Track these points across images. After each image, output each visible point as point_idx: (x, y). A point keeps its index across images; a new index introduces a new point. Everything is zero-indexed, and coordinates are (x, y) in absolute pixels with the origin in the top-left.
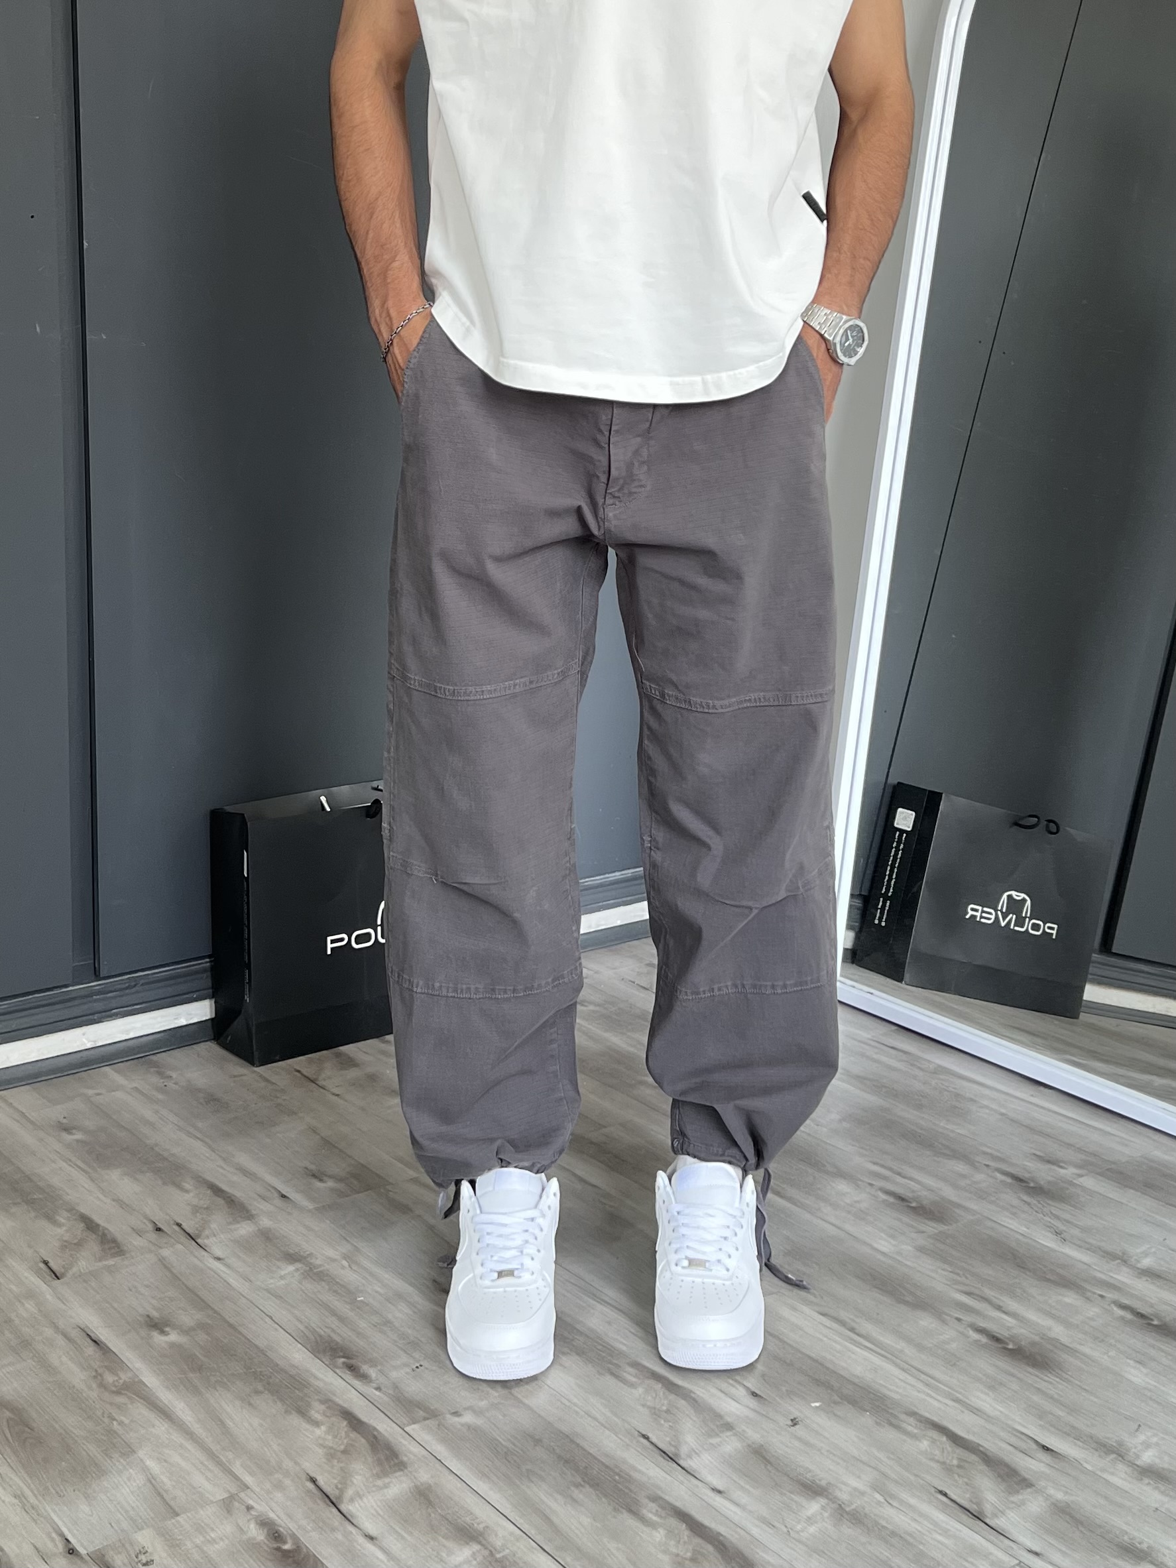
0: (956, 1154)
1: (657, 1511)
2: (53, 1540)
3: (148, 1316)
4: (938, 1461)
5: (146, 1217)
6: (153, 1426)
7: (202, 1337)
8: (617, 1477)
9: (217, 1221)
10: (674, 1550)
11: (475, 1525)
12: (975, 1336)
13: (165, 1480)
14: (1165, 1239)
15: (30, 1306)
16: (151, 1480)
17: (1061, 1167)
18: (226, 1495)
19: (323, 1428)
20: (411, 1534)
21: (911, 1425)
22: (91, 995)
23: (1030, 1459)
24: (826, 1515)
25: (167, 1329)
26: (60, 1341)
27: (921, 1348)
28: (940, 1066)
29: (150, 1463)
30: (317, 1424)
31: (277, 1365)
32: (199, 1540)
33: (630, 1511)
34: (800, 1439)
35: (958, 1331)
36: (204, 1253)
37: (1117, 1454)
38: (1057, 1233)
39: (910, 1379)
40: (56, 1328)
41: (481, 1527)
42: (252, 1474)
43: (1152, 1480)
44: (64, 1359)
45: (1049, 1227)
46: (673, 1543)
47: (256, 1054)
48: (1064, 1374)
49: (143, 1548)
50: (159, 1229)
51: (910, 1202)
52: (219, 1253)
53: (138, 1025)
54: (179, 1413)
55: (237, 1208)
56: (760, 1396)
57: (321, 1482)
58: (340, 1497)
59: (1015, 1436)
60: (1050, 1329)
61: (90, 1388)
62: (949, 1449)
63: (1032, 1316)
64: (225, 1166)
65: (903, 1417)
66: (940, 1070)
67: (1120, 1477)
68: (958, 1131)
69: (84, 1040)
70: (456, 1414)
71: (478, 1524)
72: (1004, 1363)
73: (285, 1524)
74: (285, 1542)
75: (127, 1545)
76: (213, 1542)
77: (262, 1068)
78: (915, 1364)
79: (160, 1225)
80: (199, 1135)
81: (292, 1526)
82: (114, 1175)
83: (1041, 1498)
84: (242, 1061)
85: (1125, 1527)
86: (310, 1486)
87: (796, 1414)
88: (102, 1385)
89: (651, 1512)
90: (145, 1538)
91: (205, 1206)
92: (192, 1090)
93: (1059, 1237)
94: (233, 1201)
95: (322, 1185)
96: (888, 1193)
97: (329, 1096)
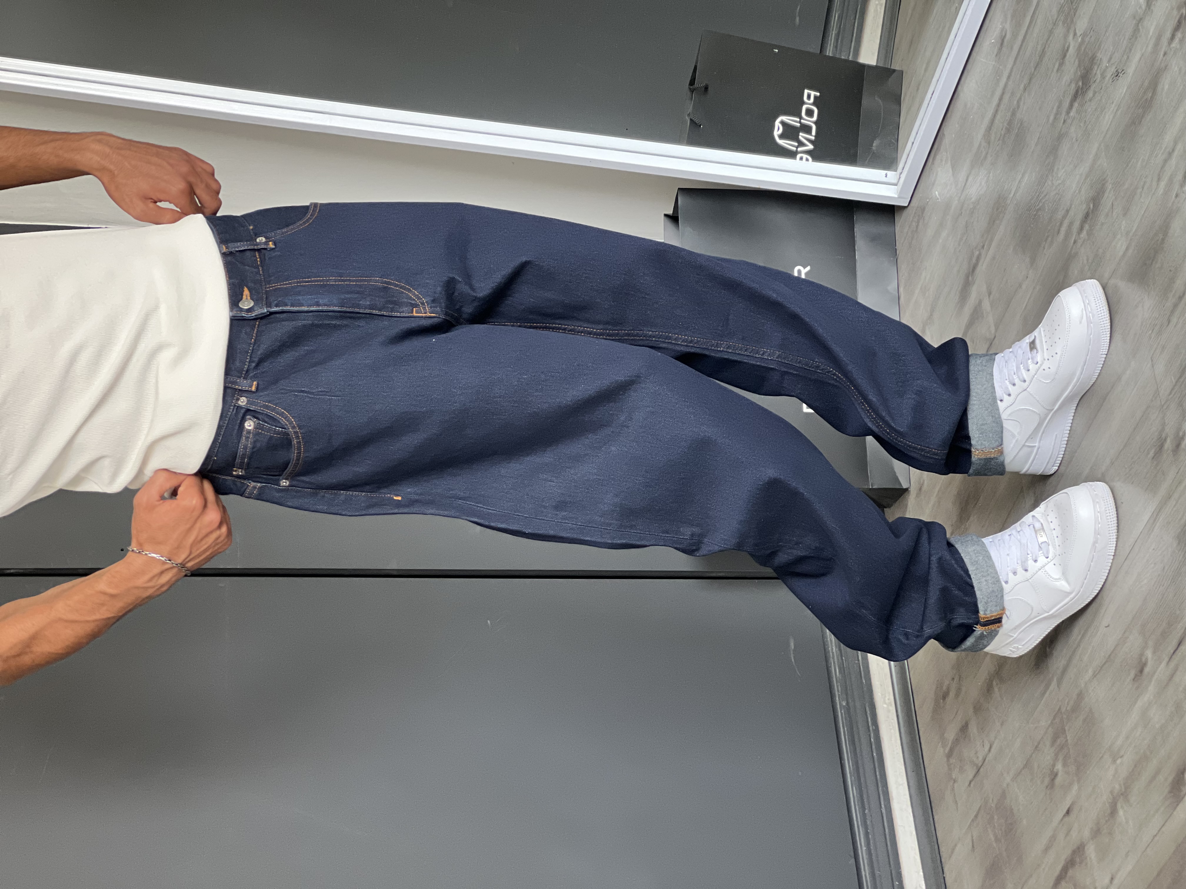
0: (1054, 149)
17: (1068, 49)
38: (1118, 75)
45: (1112, 81)
51: (1089, 210)
93: (1121, 75)
94: (1070, 861)
95: (1060, 774)
96: (1081, 229)
97: (990, 755)
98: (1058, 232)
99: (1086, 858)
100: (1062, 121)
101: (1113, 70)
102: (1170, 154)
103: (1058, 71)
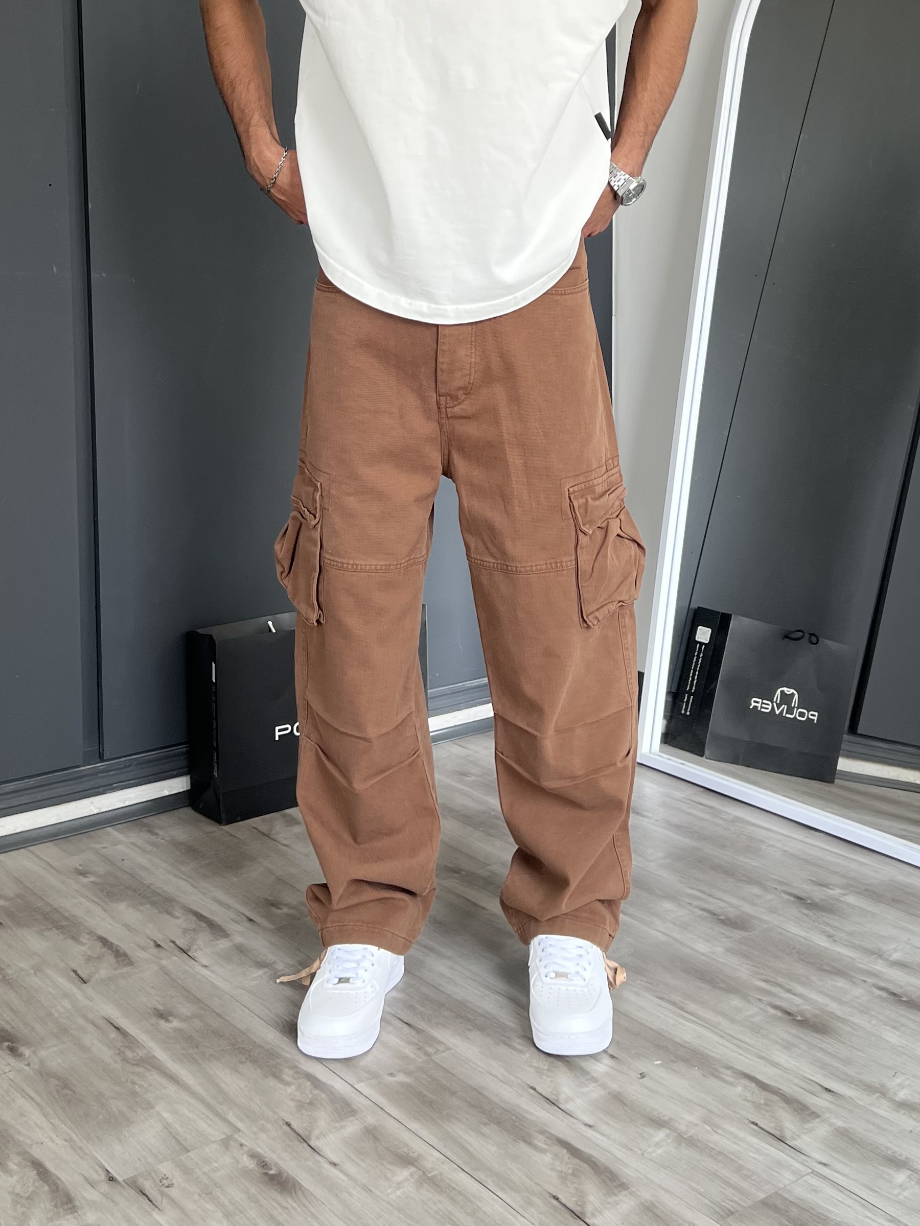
0: (752, 881)
1: (545, 1141)
2: (97, 1172)
3: (155, 1009)
4: (750, 1102)
5: (148, 937)
6: (166, 1088)
7: (197, 1023)
8: (514, 1118)
9: (203, 938)
10: (559, 1168)
11: (411, 1154)
12: (772, 1011)
13: (178, 1126)
14: (909, 940)
15: (66, 1004)
16: (167, 1126)
17: (830, 889)
18: (224, 1136)
19: (293, 1087)
20: (363, 1160)
21: (727, 1075)
22: (97, 774)
23: (816, 1098)
24: (669, 1141)
25: (170, 1018)
26: (90, 1028)
27: (733, 1021)
28: (737, 817)
29: (166, 1115)
30: (288, 1084)
31: (255, 1042)
32: (206, 1169)
33: (525, 1141)
34: (647, 1088)
35: (760, 1008)
36: (193, 962)
37: (880, 1093)
38: (829, 936)
39: (727, 1043)
40: (86, 1018)
41: (416, 1155)
42: (241, 1120)
43: (907, 1111)
44: (95, 1042)
45: (824, 932)
46: (558, 1163)
47: (223, 816)
48: (840, 1038)
49: (165, 1175)
50: (158, 946)
51: (719, 916)
52: (205, 963)
53: (132, 796)
54: (184, 1079)
55: (216, 929)
56: (616, 1058)
57: (294, 1125)
58: (309, 1136)
59: (806, 1082)
60: (827, 1005)
61: (116, 1062)
62: (758, 1092)
63: (813, 996)
64: (205, 899)
65: (723, 1070)
66: (736, 820)
67: (883, 1109)
68: (754, 864)
69: (93, 808)
70: (391, 1075)
71: (413, 1153)
72: (795, 1030)
73: (270, 1156)
74: (271, 1169)
75: (153, 1174)
76: (216, 1170)
77: (227, 826)
78: (728, 1032)
79: (159, 943)
80: (183, 876)
81: (274, 1157)
82: (122, 906)
83: (826, 1126)
84: (212, 822)
85: (889, 1145)
86: (286, 1128)
87: (643, 1070)
88: (125, 1060)
89: (539, 1141)
90: (165, 1168)
91: (192, 928)
92: (176, 844)
93: (831, 939)
94: (213, 924)
95: (279, 911)
96: (703, 910)
97: (280, 846)
98: (692, 888)
99: (218, 940)
100: (776, 887)
101: (833, 932)
102: (789, 991)
103: (811, 880)
